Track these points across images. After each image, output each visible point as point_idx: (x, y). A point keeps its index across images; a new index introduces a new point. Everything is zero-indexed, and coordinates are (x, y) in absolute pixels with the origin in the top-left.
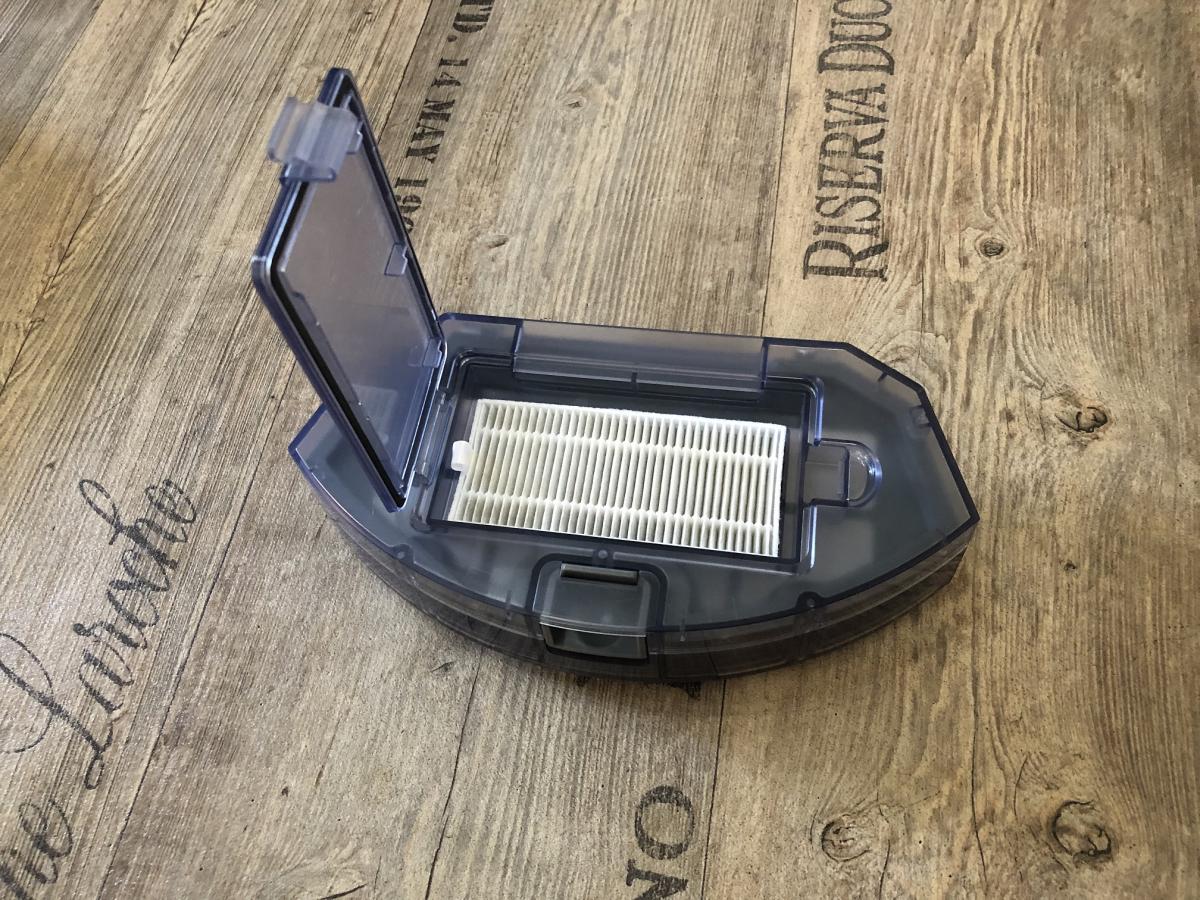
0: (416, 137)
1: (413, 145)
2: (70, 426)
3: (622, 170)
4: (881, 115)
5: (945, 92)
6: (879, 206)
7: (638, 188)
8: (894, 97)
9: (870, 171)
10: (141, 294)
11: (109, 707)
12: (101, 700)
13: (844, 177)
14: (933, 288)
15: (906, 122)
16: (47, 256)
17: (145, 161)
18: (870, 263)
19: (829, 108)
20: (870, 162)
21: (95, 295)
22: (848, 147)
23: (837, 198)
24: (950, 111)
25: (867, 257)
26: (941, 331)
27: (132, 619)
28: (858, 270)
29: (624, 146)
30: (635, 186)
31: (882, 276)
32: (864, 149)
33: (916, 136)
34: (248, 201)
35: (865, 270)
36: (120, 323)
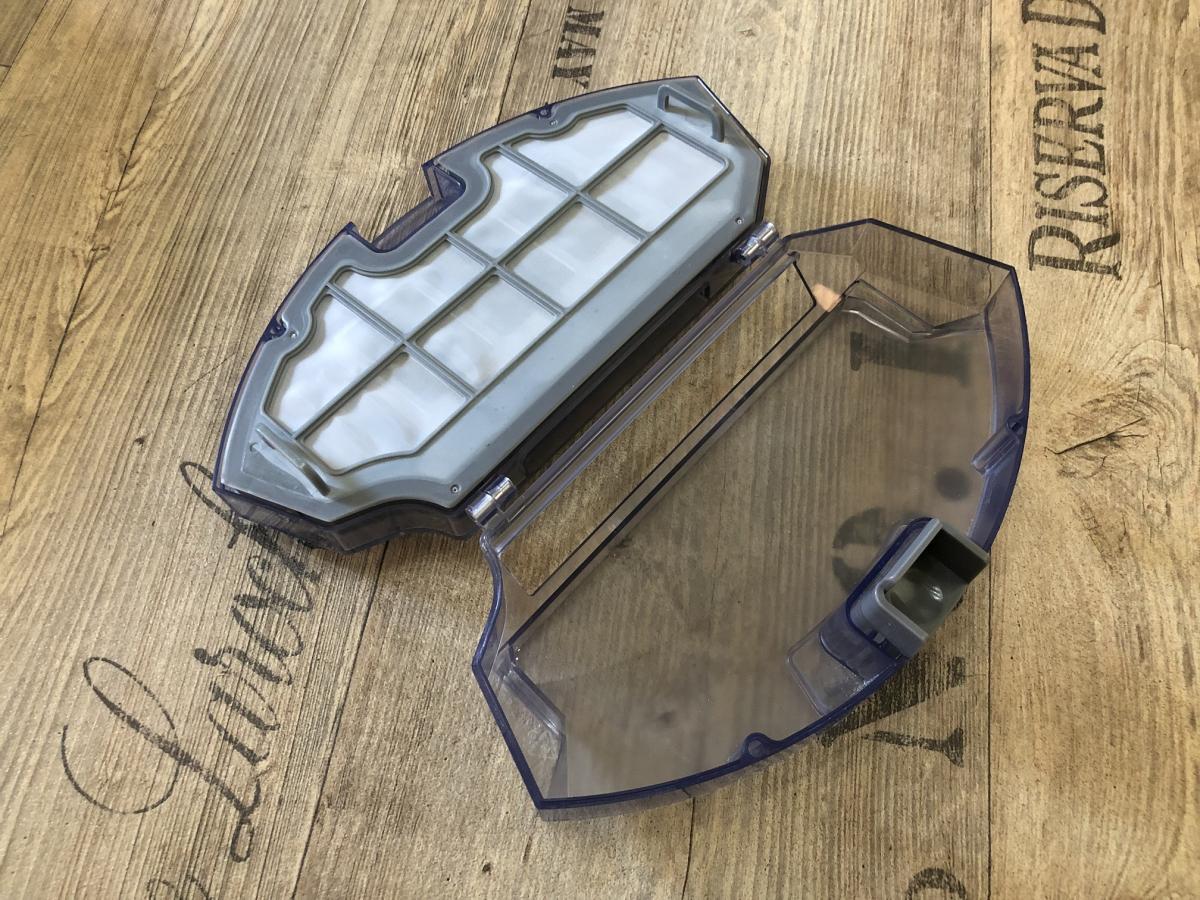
0: (561, 53)
1: (560, 63)
2: (160, 392)
3: (812, 121)
4: (1096, 81)
5: (1163, 59)
6: (1105, 190)
7: (832, 142)
8: (1109, 59)
9: (1092, 148)
10: (233, 223)
11: (252, 758)
12: (240, 748)
13: (1064, 153)
14: (1172, 291)
15: (1125, 92)
16: (104, 163)
17: (219, 51)
18: (1101, 257)
19: (1038, 67)
20: (1091, 137)
21: (175, 219)
22: (1064, 116)
23: (1057, 176)
24: (1171, 84)
25: (1097, 249)
26: (1186, 344)
27: (268, 646)
28: (1089, 265)
29: (811, 90)
30: (829, 139)
31: (1116, 274)
32: (1082, 121)
33: (1137, 110)
34: (359, 115)
35: (1097, 265)
36: (211, 259)
